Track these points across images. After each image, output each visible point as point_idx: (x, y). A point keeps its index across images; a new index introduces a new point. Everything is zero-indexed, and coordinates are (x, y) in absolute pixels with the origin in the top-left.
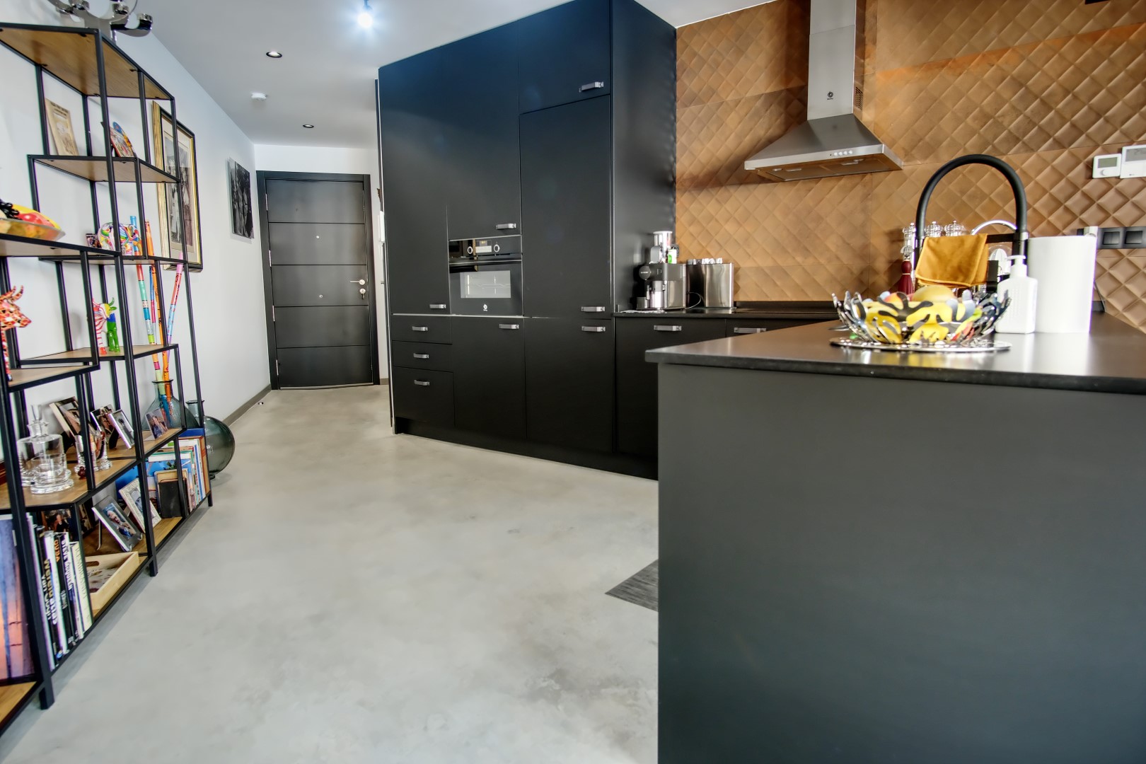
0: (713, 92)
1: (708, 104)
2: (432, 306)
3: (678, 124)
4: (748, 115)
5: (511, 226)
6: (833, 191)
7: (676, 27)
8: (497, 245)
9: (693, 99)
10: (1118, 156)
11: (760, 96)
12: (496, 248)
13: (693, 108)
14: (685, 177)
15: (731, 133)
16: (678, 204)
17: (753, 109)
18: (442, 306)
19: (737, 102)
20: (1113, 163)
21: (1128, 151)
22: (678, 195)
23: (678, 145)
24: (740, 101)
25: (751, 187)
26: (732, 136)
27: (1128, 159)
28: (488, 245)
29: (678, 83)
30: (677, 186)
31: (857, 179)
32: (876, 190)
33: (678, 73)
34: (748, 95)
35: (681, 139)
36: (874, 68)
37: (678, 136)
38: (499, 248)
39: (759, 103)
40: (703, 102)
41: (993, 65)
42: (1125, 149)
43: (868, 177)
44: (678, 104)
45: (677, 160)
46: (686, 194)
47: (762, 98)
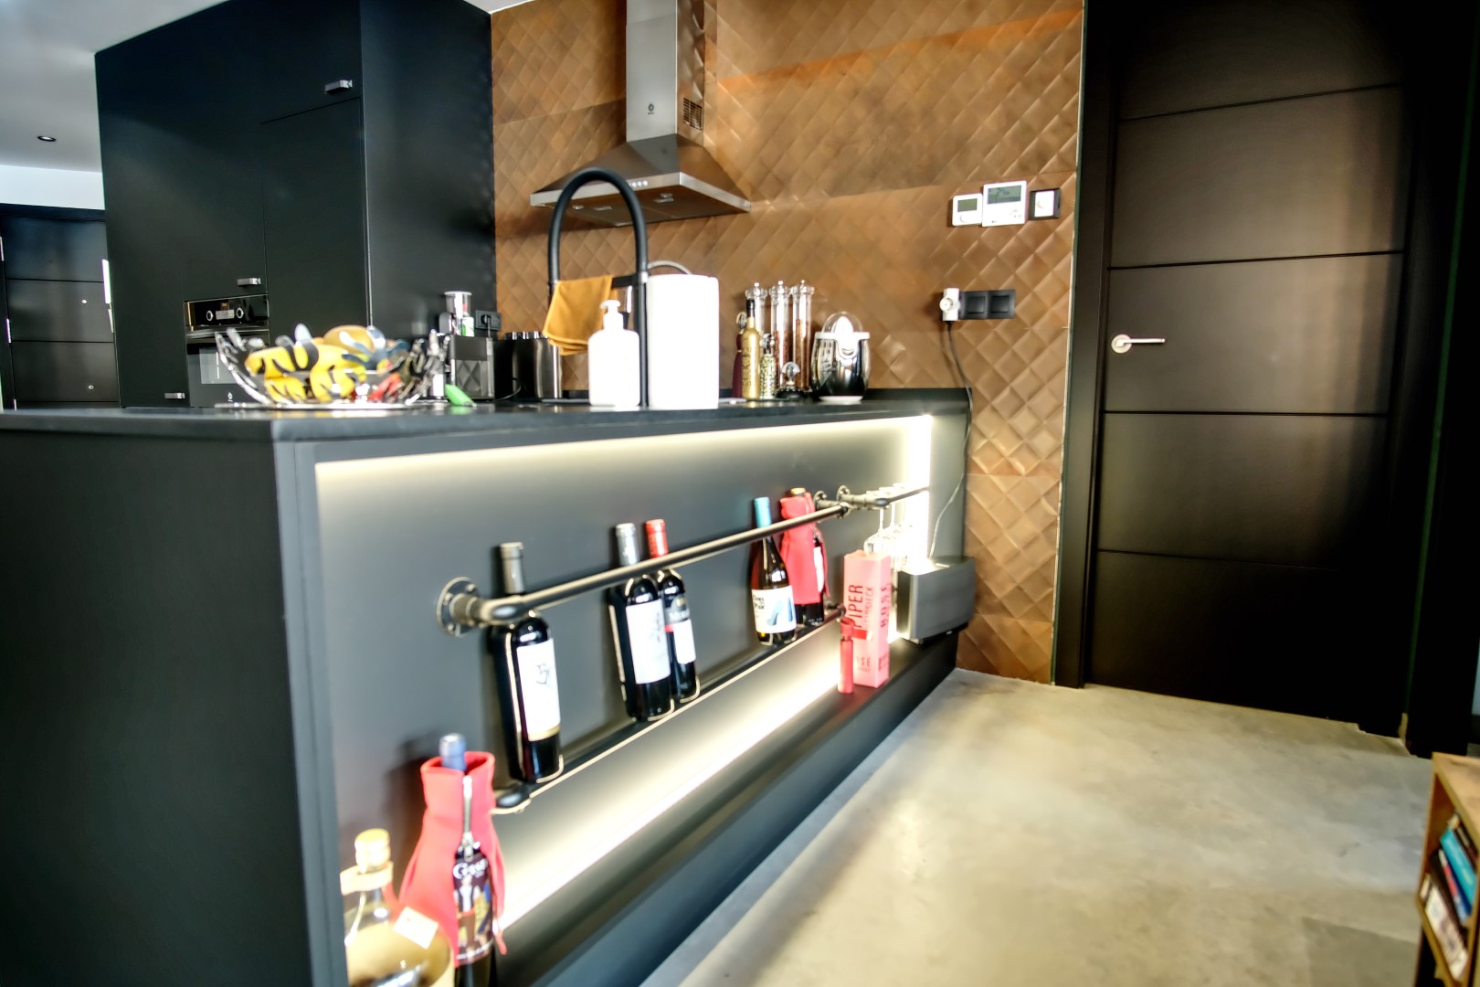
0: (534, 103)
1: (530, 119)
2: (168, 396)
3: (496, 146)
4: (576, 135)
5: (254, 281)
6: (673, 240)
7: (491, 13)
8: (240, 309)
9: (513, 113)
10: (977, 196)
11: (588, 109)
12: (239, 312)
13: (512, 124)
14: (506, 218)
15: (556, 161)
16: (498, 257)
17: (581, 127)
18: (179, 396)
19: (563, 117)
20: (970, 206)
21: (990, 190)
22: (498, 244)
23: (496, 175)
24: (565, 116)
25: (581, 234)
26: (558, 164)
27: (990, 201)
28: (231, 308)
29: (494, 90)
30: (498, 231)
31: (699, 223)
32: (722, 240)
33: (494, 76)
34: (575, 108)
35: (500, 167)
36: (715, 75)
37: (496, 162)
38: (242, 313)
39: (587, 120)
40: (524, 117)
41: (844, 74)
42: (987, 187)
43: (712, 221)
44: (495, 118)
45: (496, 196)
46: (508, 244)
47: (591, 112)
